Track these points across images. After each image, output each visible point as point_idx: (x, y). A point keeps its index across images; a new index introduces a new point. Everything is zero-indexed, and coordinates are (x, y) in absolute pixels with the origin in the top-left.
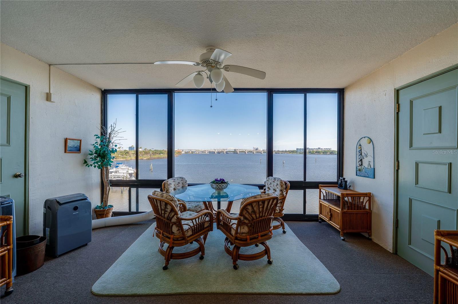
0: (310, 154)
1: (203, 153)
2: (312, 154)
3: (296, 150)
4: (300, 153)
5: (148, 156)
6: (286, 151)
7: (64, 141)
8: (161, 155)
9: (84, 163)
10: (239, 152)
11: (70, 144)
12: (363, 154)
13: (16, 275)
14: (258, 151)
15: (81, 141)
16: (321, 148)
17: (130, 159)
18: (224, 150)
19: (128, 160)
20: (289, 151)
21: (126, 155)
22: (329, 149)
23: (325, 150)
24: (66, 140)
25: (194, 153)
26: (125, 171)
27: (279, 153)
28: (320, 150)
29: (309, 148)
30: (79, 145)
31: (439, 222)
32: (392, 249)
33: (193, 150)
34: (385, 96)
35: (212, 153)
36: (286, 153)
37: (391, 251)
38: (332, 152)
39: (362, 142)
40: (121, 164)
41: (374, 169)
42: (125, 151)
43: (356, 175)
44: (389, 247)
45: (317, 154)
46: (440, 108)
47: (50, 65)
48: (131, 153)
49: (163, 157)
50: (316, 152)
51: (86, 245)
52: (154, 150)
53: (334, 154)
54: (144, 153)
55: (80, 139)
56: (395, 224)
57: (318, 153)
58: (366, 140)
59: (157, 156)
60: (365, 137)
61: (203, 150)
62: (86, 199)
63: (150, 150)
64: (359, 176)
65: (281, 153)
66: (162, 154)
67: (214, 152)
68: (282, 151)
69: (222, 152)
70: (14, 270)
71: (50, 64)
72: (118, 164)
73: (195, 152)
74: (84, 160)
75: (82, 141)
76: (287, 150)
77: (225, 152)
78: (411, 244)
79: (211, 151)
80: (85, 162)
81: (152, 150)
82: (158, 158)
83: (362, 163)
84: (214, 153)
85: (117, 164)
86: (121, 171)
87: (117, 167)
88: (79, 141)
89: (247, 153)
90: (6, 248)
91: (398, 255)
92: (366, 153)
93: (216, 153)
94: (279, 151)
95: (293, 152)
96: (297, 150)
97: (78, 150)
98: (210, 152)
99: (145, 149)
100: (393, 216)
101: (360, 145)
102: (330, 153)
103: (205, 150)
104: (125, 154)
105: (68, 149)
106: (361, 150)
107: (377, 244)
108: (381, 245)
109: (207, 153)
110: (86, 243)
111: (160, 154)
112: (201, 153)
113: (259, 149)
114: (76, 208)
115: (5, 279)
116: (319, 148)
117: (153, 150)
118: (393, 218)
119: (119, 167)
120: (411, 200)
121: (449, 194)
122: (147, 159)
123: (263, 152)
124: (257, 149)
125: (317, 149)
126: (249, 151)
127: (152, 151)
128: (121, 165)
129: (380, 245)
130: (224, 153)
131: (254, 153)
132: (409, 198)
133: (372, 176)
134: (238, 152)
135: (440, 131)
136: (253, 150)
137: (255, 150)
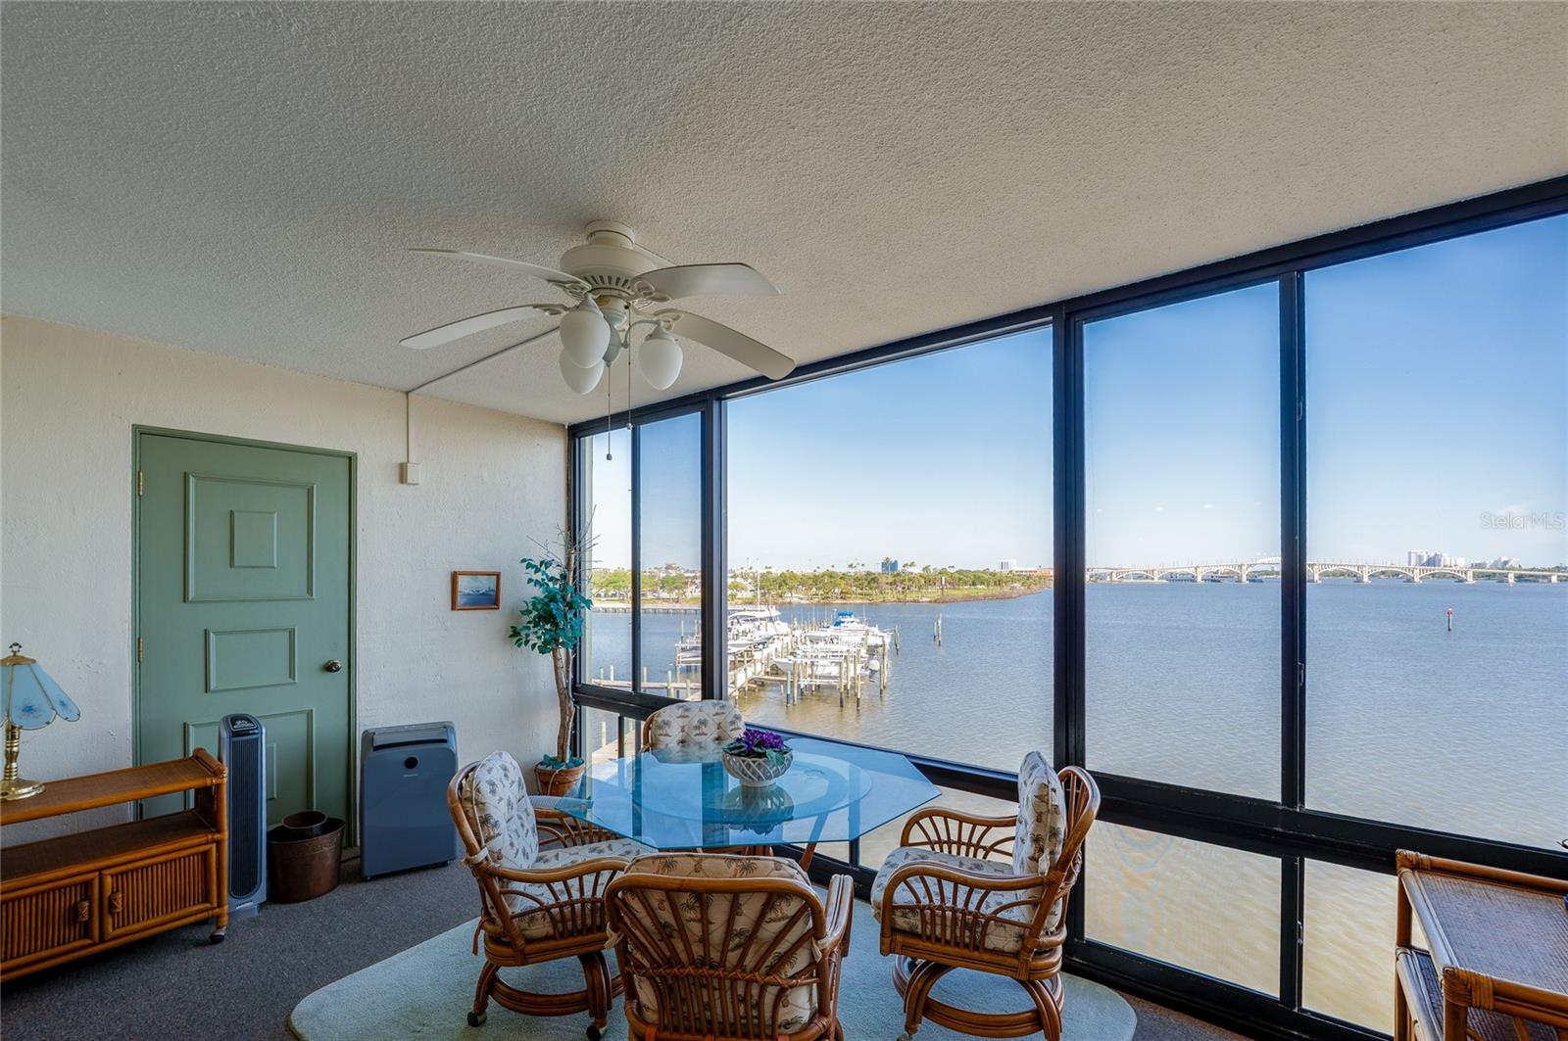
1: (1138, 581)
5: (933, 592)
7: (448, 579)
8: (979, 587)
9: (511, 636)
11: (465, 585)
13: (265, 899)
14: (1437, 570)
15: (498, 575)
17: (881, 600)
18: (1240, 566)
19: (876, 604)
21: (871, 589)
24: (454, 577)
25: (1102, 582)
26: (858, 639)
30: (493, 587)
33: (1101, 571)
35: (1179, 581)
40: (850, 615)
42: (869, 574)
47: (407, 393)
48: (884, 580)
49: (985, 597)
51: (444, 864)
52: (955, 570)
54: (923, 581)
55: (496, 570)
59: (966, 592)
61: (1140, 567)
62: (445, 741)
63: (943, 572)
66: (982, 583)
67: (1189, 577)
69: (1229, 575)
70: (261, 888)
71: (408, 390)
72: (843, 615)
73: (1108, 579)
74: (512, 627)
75: (502, 575)
77: (1244, 579)
79: (1178, 571)
80: (515, 633)
81: (948, 570)
82: (968, 599)
84: (1193, 579)
85: (840, 614)
86: (845, 637)
87: (838, 624)
88: (495, 577)
89: (1366, 579)
90: (210, 837)
93: (1199, 579)
97: (489, 600)
98: (1172, 578)
99: (924, 569)
103: (1151, 568)
104: (869, 583)
105: (460, 601)
109: (1156, 579)
110: (444, 860)
111: (974, 584)
112: (1132, 580)
113: (1446, 559)
114: (411, 763)
115: (208, 905)
117: (952, 571)
119: (842, 625)
122: (930, 602)
123: (1476, 576)
124: (1432, 562)
126: (1383, 573)
127: (947, 573)
128: (848, 619)
130: (1239, 581)
131: (1410, 580)
136: (1410, 564)
137: (1423, 565)
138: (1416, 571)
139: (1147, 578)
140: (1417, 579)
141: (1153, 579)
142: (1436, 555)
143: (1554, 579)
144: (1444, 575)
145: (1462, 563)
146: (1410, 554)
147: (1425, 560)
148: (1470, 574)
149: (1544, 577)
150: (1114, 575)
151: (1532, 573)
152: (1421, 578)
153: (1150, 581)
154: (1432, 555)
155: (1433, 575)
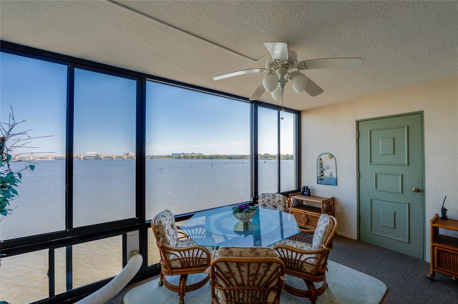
0: (185, 159)
2: (187, 158)
4: (176, 158)
6: (161, 156)
10: (104, 157)
12: (324, 167)
14: (129, 156)
16: (194, 153)
20: (164, 155)
22: (201, 154)
23: (198, 155)
27: (154, 158)
28: (194, 155)
29: (184, 153)
31: (395, 212)
32: (356, 237)
34: (347, 124)
36: (162, 158)
37: (356, 239)
38: (204, 157)
39: (322, 157)
41: (337, 178)
43: (318, 183)
44: (354, 235)
45: (192, 158)
46: (394, 138)
50: (191, 157)
53: (205, 159)
56: (358, 219)
58: (326, 156)
60: (326, 153)
64: (320, 184)
65: (156, 158)
67: (62, 158)
68: (157, 156)
76: (163, 155)
77: (82, 159)
78: (373, 231)
83: (323, 173)
89: (114, 158)
91: (362, 241)
92: (327, 166)
95: (168, 157)
100: (356, 213)
101: (321, 159)
102: (202, 158)
106: (322, 163)
107: (342, 236)
108: (346, 236)
109: (50, 159)
113: (130, 154)
116: (193, 153)
118: (356, 214)
120: (371, 200)
121: (402, 194)
125: (191, 154)
126: (118, 157)
129: (344, 236)
131: (124, 159)
132: (371, 199)
133: (334, 184)
134: (102, 158)
135: (394, 154)
136: (123, 155)
139: (45, 158)
140: (125, 158)
141: (48, 159)
142: (128, 153)
143: (149, 158)
146: (123, 152)
147: (126, 154)
150: (31, 157)
153: (47, 159)
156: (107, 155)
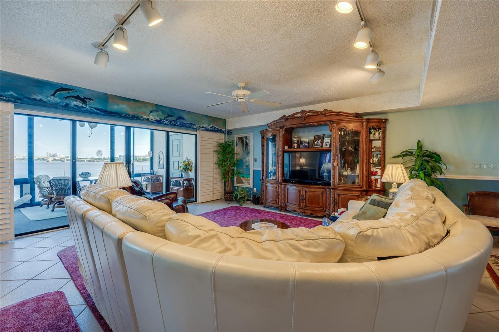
3: (118, 157)
27: (94, 161)
50: (143, 160)
57: (145, 160)
58: (161, 153)
65: (97, 161)
94: (94, 159)
96: (120, 158)
113: (58, 155)
124: (54, 156)
131: (48, 161)
136: (47, 156)
137: (51, 157)
138: (50, 159)
142: (55, 154)
143: (86, 161)
144: (58, 160)
145: (63, 156)
146: (47, 153)
147: (52, 155)
148: (65, 159)
149: (84, 160)
151: (81, 159)
152: (51, 161)
154: (54, 154)
155: (55, 160)
156: (20, 157)
